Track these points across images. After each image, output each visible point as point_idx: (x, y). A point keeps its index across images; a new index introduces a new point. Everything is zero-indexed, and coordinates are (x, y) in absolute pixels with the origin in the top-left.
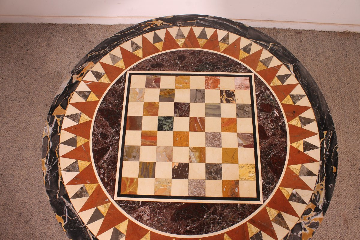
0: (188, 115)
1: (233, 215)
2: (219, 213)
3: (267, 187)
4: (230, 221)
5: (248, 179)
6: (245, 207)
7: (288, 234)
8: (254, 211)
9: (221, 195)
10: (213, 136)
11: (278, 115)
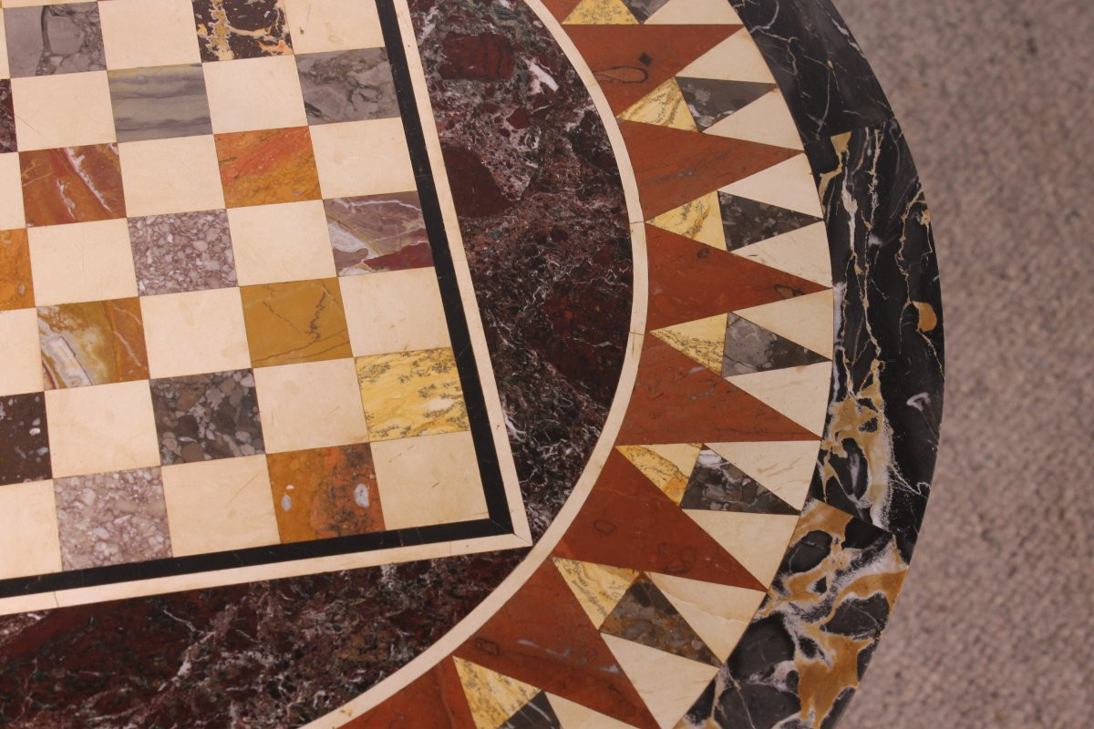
0: (6, 144)
1: (357, 630)
2: (270, 633)
3: (546, 456)
4: (349, 668)
5: (424, 427)
6: (426, 576)
7: (712, 685)
8: (486, 594)
9: (269, 535)
10: (175, 231)
11: (554, 86)
